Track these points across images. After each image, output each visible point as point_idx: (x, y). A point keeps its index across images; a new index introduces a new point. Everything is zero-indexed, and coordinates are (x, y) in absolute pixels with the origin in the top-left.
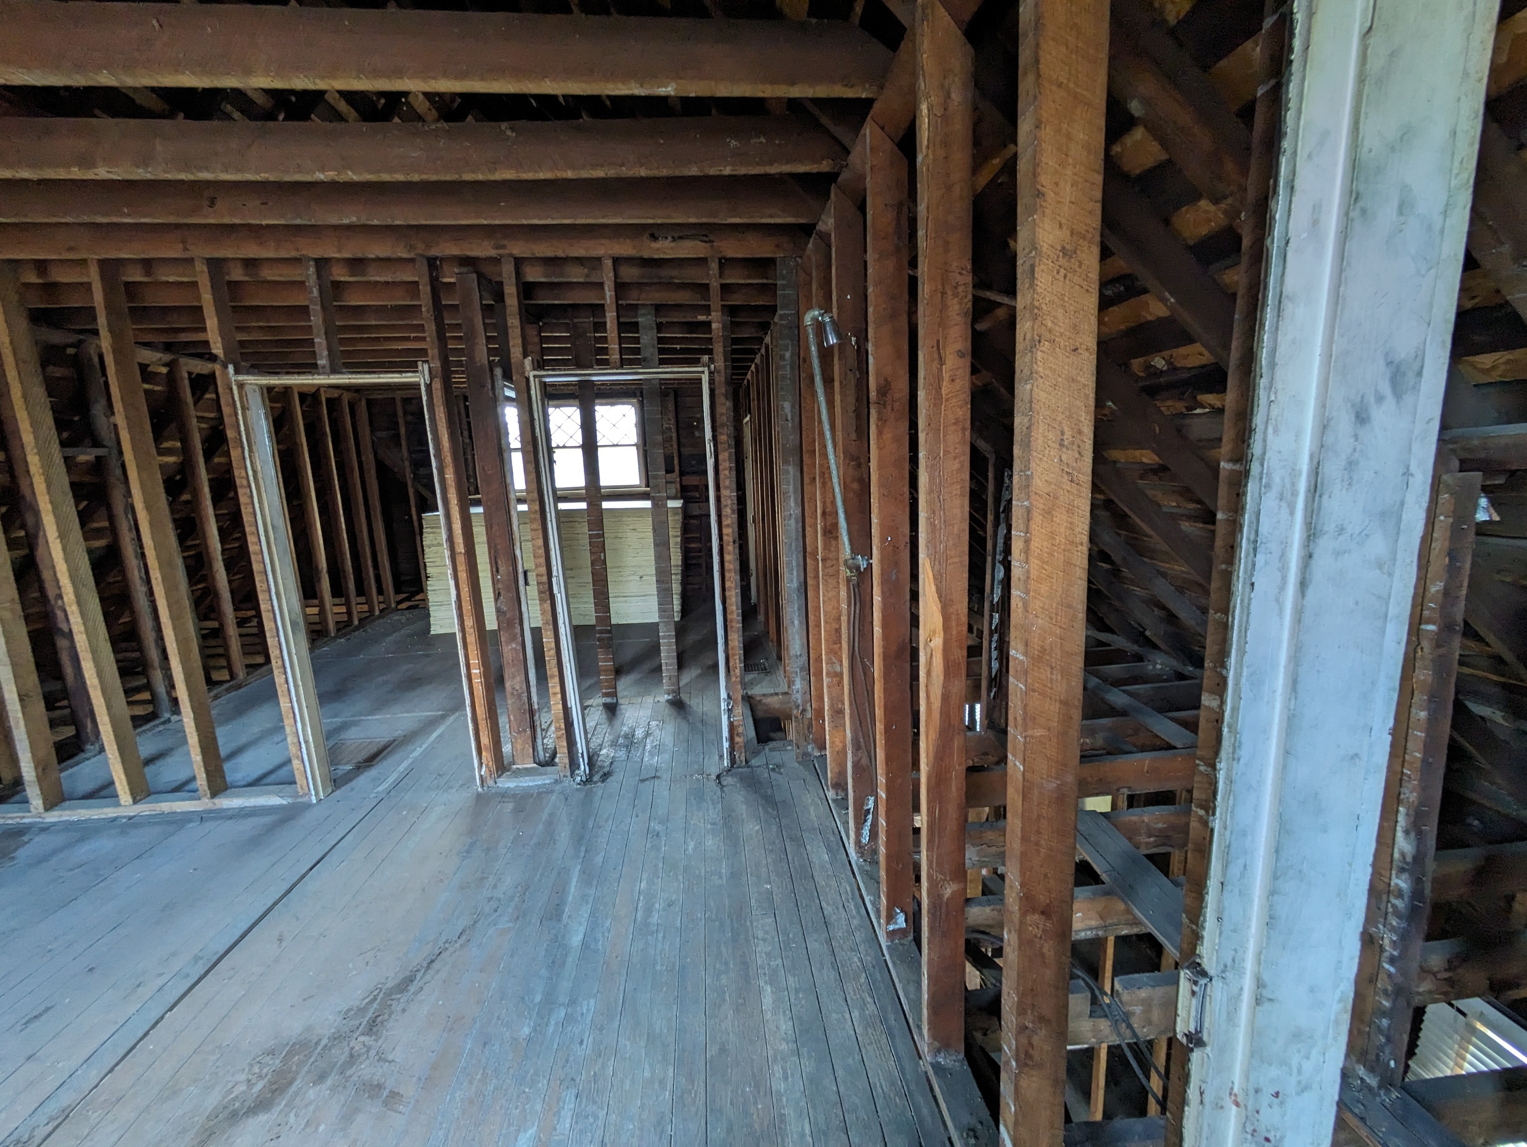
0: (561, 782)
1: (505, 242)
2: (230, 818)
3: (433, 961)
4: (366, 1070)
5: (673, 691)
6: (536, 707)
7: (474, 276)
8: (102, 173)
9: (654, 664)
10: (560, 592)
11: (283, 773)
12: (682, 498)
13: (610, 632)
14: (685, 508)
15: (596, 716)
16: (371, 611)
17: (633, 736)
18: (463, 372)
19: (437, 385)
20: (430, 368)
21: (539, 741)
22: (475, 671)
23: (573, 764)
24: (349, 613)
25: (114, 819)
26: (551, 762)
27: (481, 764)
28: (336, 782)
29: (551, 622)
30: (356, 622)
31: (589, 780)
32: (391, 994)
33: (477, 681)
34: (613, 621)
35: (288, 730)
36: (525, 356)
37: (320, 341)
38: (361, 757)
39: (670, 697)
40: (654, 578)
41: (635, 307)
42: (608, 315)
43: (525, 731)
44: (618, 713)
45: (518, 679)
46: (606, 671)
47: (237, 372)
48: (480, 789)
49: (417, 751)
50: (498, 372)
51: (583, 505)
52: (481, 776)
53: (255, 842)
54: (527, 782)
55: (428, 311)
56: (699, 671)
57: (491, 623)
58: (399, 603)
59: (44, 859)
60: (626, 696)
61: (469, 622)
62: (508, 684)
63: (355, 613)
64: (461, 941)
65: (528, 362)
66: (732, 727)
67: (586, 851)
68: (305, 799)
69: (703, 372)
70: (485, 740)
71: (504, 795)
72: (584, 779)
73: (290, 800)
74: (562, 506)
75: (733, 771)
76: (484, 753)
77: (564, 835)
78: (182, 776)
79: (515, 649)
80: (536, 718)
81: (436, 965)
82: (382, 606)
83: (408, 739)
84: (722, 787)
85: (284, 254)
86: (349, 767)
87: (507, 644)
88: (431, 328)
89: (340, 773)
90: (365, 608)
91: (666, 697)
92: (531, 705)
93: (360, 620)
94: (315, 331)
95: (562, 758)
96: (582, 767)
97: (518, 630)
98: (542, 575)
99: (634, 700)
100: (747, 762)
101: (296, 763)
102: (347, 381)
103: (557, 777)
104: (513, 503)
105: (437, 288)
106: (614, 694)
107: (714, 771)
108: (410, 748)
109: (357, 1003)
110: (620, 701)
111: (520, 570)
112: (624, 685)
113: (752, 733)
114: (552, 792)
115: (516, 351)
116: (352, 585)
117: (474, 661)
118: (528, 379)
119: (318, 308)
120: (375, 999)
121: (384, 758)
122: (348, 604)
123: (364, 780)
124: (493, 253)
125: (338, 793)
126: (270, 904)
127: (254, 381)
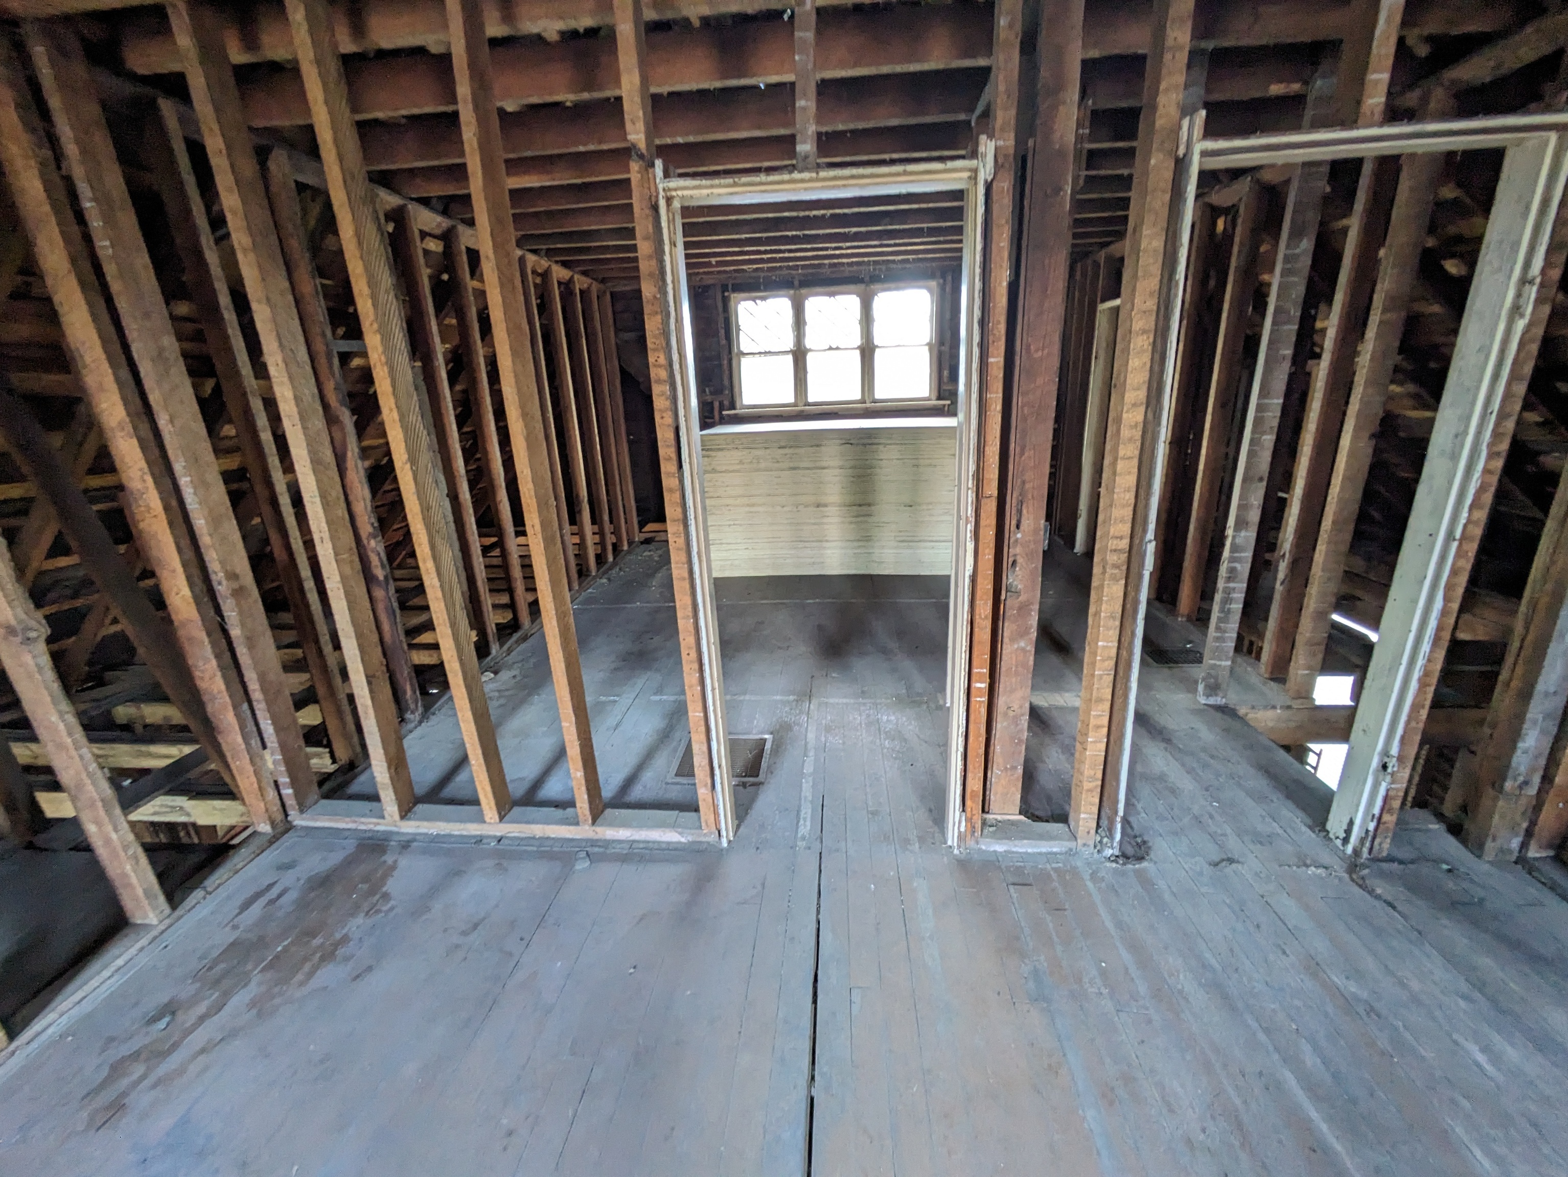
0: (1078, 853)
2: (624, 860)
16: (620, 545)
19: (1005, 185)
22: (978, 685)
24: (603, 545)
25: (479, 839)
30: (611, 558)
33: (980, 701)
35: (696, 748)
43: (1014, 768)
45: (1019, 694)
47: (667, 175)
48: (956, 852)
49: (807, 762)
52: (960, 832)
54: (1024, 847)
62: (1001, 700)
63: (609, 545)
66: (1386, 799)
68: (711, 840)
70: (975, 785)
71: (1000, 867)
72: (1118, 852)
73: (691, 839)
76: (969, 803)
79: (1023, 650)
87: (1013, 640)
93: (614, 555)
96: (1118, 836)
98: (1120, 537)
108: (793, 755)
114: (1076, 871)
117: (980, 670)
118: (1180, 163)
121: (770, 771)
122: (602, 536)
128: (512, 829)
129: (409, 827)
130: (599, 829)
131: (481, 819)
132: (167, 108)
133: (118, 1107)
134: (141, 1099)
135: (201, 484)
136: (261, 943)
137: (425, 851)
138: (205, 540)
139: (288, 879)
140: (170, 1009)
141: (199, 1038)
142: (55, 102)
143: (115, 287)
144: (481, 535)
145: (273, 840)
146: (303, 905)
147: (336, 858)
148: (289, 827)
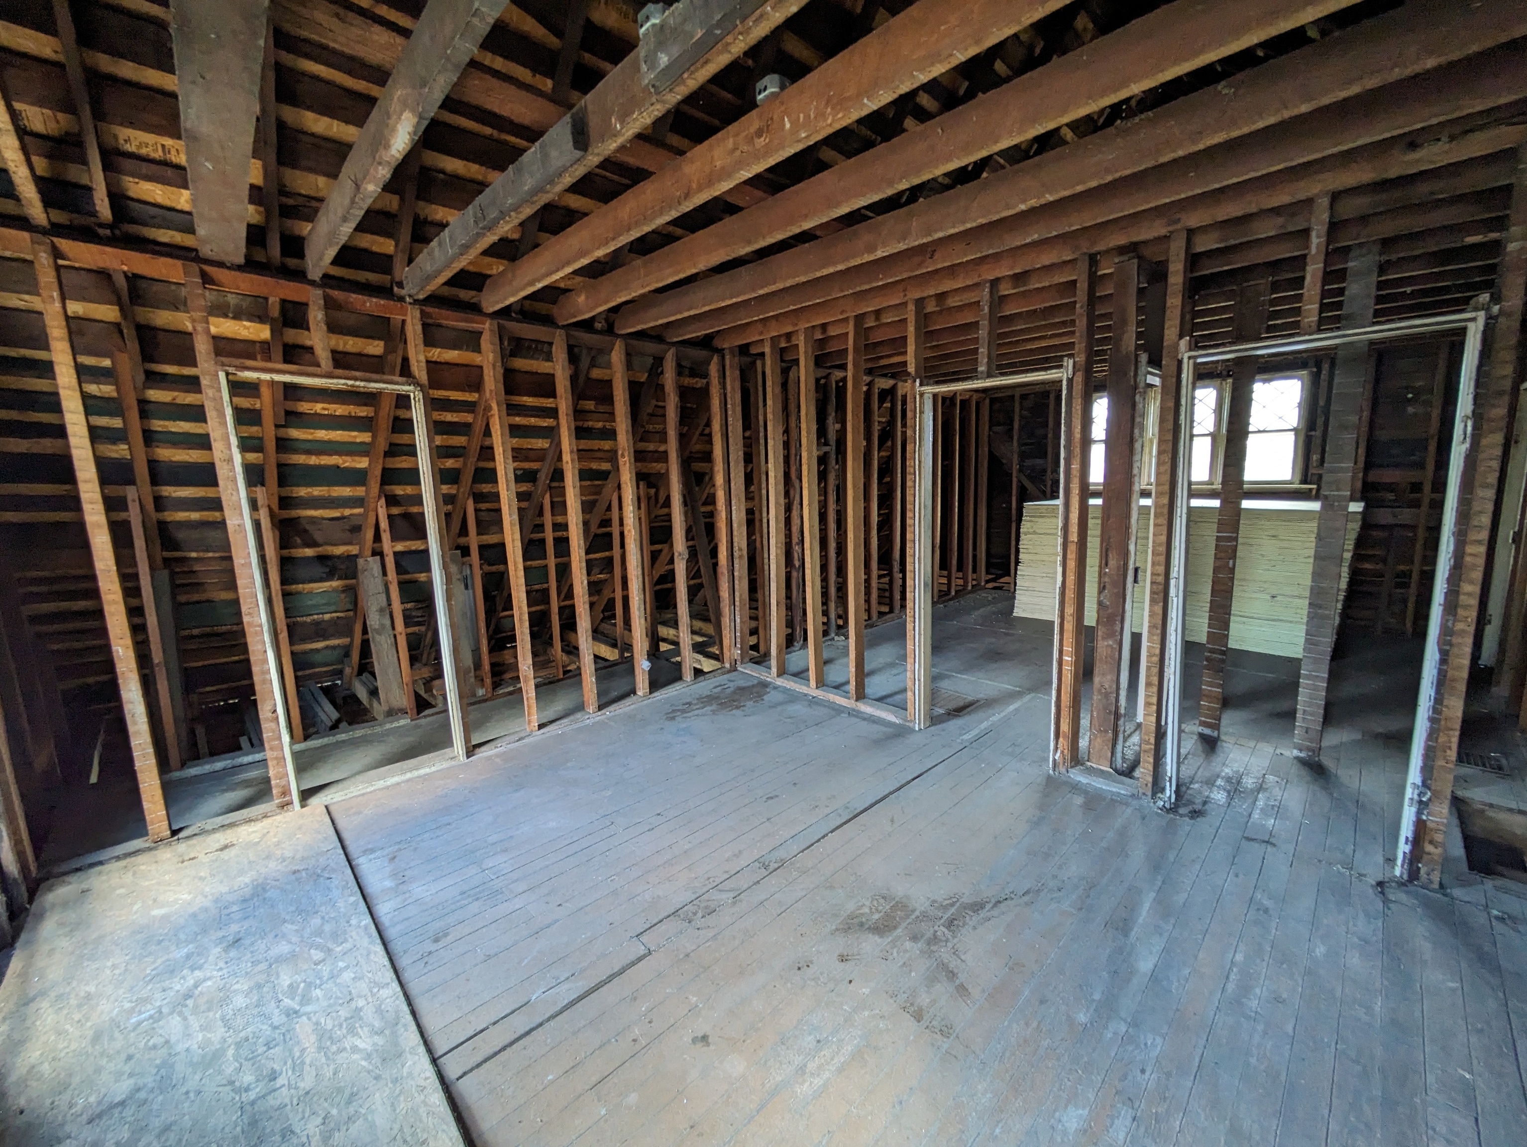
0: (1139, 798)
1: (1178, 216)
2: (864, 719)
3: (999, 902)
4: (944, 953)
5: (1309, 749)
6: (1122, 711)
7: (1136, 261)
8: (880, 254)
9: (1283, 705)
10: (1177, 596)
11: (898, 697)
12: (1361, 499)
13: (1223, 653)
14: (1365, 514)
15: (1190, 743)
16: (965, 585)
17: (1239, 782)
18: (1104, 361)
19: (1079, 379)
20: (1074, 363)
21: (1119, 748)
22: (1067, 658)
23: (1157, 786)
24: (949, 584)
25: (806, 695)
26: (1129, 772)
27: (1056, 749)
28: (934, 720)
29: (1160, 626)
30: (953, 593)
31: (1173, 809)
32: (965, 908)
33: (1068, 669)
34: (1232, 644)
35: (909, 666)
36: (1181, 337)
37: (983, 350)
38: (952, 705)
39: (1302, 755)
40: (1307, 602)
41: (1347, 250)
42: (1310, 269)
43: (1106, 731)
44: (1219, 750)
45: (1109, 677)
46: (1209, 697)
47: (921, 385)
48: (1051, 772)
49: (996, 716)
50: (1144, 358)
51: (1216, 503)
52: (1054, 760)
53: (881, 742)
54: (1100, 784)
55: (1081, 307)
56: (1358, 736)
57: (1090, 618)
58: (987, 582)
59: (775, 706)
60: (1233, 734)
61: (1070, 610)
62: (1097, 680)
63: (953, 585)
64: (1026, 898)
65: (1184, 343)
66: (1420, 827)
67: (1163, 882)
68: (911, 725)
69: (1474, 319)
70: (1065, 727)
71: (1076, 788)
72: (1167, 806)
73: (901, 722)
74: (1195, 503)
75: (1411, 888)
76: (1061, 739)
77: (1138, 854)
78: (841, 679)
79: (1111, 646)
80: (1121, 722)
81: (1002, 905)
82: (974, 583)
83: (989, 703)
84: (1386, 901)
85: (969, 282)
86: (942, 711)
87: (1104, 639)
88: (1081, 324)
89: (935, 714)
90: (961, 582)
91: (1296, 753)
92: (1117, 708)
93: (956, 592)
94: (981, 342)
95: (1144, 772)
96: (1168, 793)
97: (1118, 628)
98: (1158, 575)
99: (1242, 741)
100: (1442, 886)
101: (909, 694)
102: (998, 383)
103: (1135, 792)
104: (1135, 496)
105: (1094, 280)
106: (1216, 727)
107: (1374, 874)
108: (990, 711)
109: (940, 900)
110: (1223, 737)
111: (1131, 566)
112: (1231, 720)
113: (1458, 850)
114: (1127, 804)
115: (1171, 331)
116: (954, 562)
117: (1067, 648)
118: (1180, 363)
119: (986, 322)
120: (952, 905)
121: (969, 713)
122: (949, 577)
123: (954, 724)
124: (1163, 231)
125: (932, 728)
126: (887, 792)
127: (930, 390)
128: (819, 694)
129: (780, 682)
130: (858, 704)
131: (808, 686)
132: (759, 363)
133: (673, 718)
134: (679, 719)
135: (739, 509)
136: (717, 698)
137: (784, 692)
138: (735, 533)
139: (731, 684)
140: (690, 704)
141: (696, 712)
142: (728, 373)
143: (730, 434)
144: (879, 569)
145: (729, 672)
146: (734, 692)
147: (750, 684)
148: (735, 670)
